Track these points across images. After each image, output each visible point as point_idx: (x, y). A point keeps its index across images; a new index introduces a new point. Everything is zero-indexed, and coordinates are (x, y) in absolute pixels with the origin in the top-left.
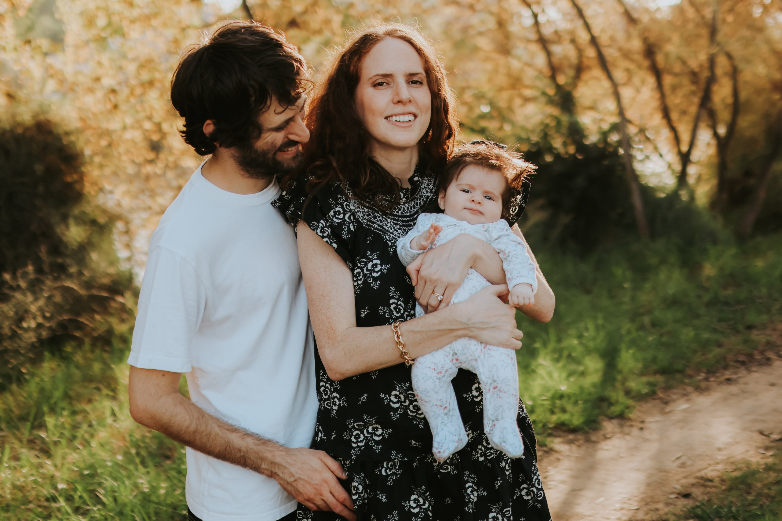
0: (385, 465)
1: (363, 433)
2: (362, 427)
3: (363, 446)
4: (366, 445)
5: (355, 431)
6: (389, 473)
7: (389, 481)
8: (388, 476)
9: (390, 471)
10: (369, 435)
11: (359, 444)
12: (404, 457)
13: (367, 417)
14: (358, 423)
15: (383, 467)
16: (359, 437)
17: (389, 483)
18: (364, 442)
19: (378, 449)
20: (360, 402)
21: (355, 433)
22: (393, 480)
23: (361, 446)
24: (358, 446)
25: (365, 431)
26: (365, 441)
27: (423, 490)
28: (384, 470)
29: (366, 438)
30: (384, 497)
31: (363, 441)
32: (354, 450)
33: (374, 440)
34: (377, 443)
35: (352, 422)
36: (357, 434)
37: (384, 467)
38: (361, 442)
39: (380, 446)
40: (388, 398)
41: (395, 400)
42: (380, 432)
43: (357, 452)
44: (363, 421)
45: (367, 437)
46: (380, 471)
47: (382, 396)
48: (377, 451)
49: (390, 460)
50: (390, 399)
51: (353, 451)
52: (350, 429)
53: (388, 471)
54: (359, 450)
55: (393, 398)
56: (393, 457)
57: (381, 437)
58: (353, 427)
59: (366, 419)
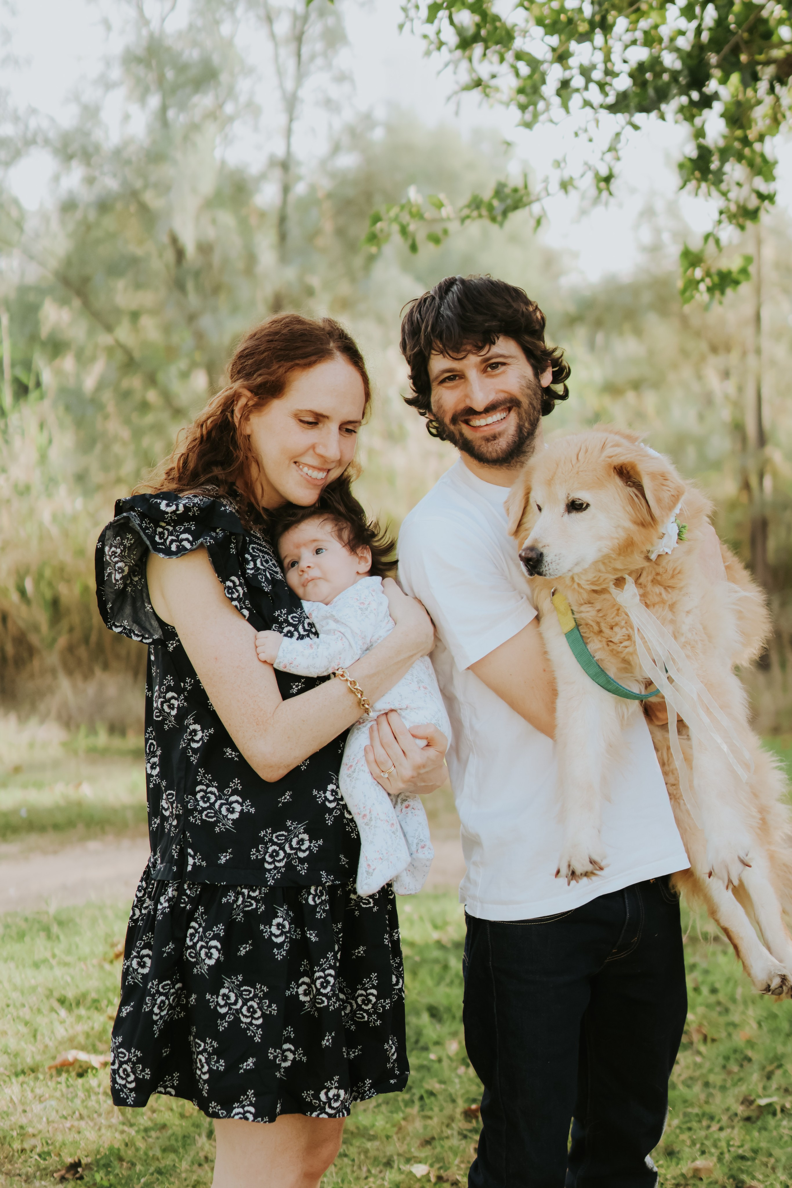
0: (312, 890)
1: (283, 849)
3: (283, 867)
5: (271, 846)
6: (318, 902)
7: (319, 912)
8: (316, 905)
9: (319, 899)
10: (293, 852)
11: (278, 864)
13: (292, 823)
15: (309, 893)
16: (278, 855)
17: (318, 916)
19: (303, 869)
21: (270, 850)
22: (324, 911)
23: (281, 867)
24: (276, 868)
26: (285, 860)
28: (311, 897)
29: (287, 855)
32: (270, 873)
33: (299, 858)
34: (302, 861)
35: (270, 833)
36: (274, 851)
38: (279, 861)
39: (306, 865)
42: (307, 844)
43: (275, 875)
44: (287, 829)
45: (290, 854)
47: (315, 792)
48: (303, 873)
49: (318, 883)
50: (325, 797)
52: (266, 844)
53: (317, 898)
54: (278, 873)
56: (324, 880)
57: (307, 853)
58: (271, 840)
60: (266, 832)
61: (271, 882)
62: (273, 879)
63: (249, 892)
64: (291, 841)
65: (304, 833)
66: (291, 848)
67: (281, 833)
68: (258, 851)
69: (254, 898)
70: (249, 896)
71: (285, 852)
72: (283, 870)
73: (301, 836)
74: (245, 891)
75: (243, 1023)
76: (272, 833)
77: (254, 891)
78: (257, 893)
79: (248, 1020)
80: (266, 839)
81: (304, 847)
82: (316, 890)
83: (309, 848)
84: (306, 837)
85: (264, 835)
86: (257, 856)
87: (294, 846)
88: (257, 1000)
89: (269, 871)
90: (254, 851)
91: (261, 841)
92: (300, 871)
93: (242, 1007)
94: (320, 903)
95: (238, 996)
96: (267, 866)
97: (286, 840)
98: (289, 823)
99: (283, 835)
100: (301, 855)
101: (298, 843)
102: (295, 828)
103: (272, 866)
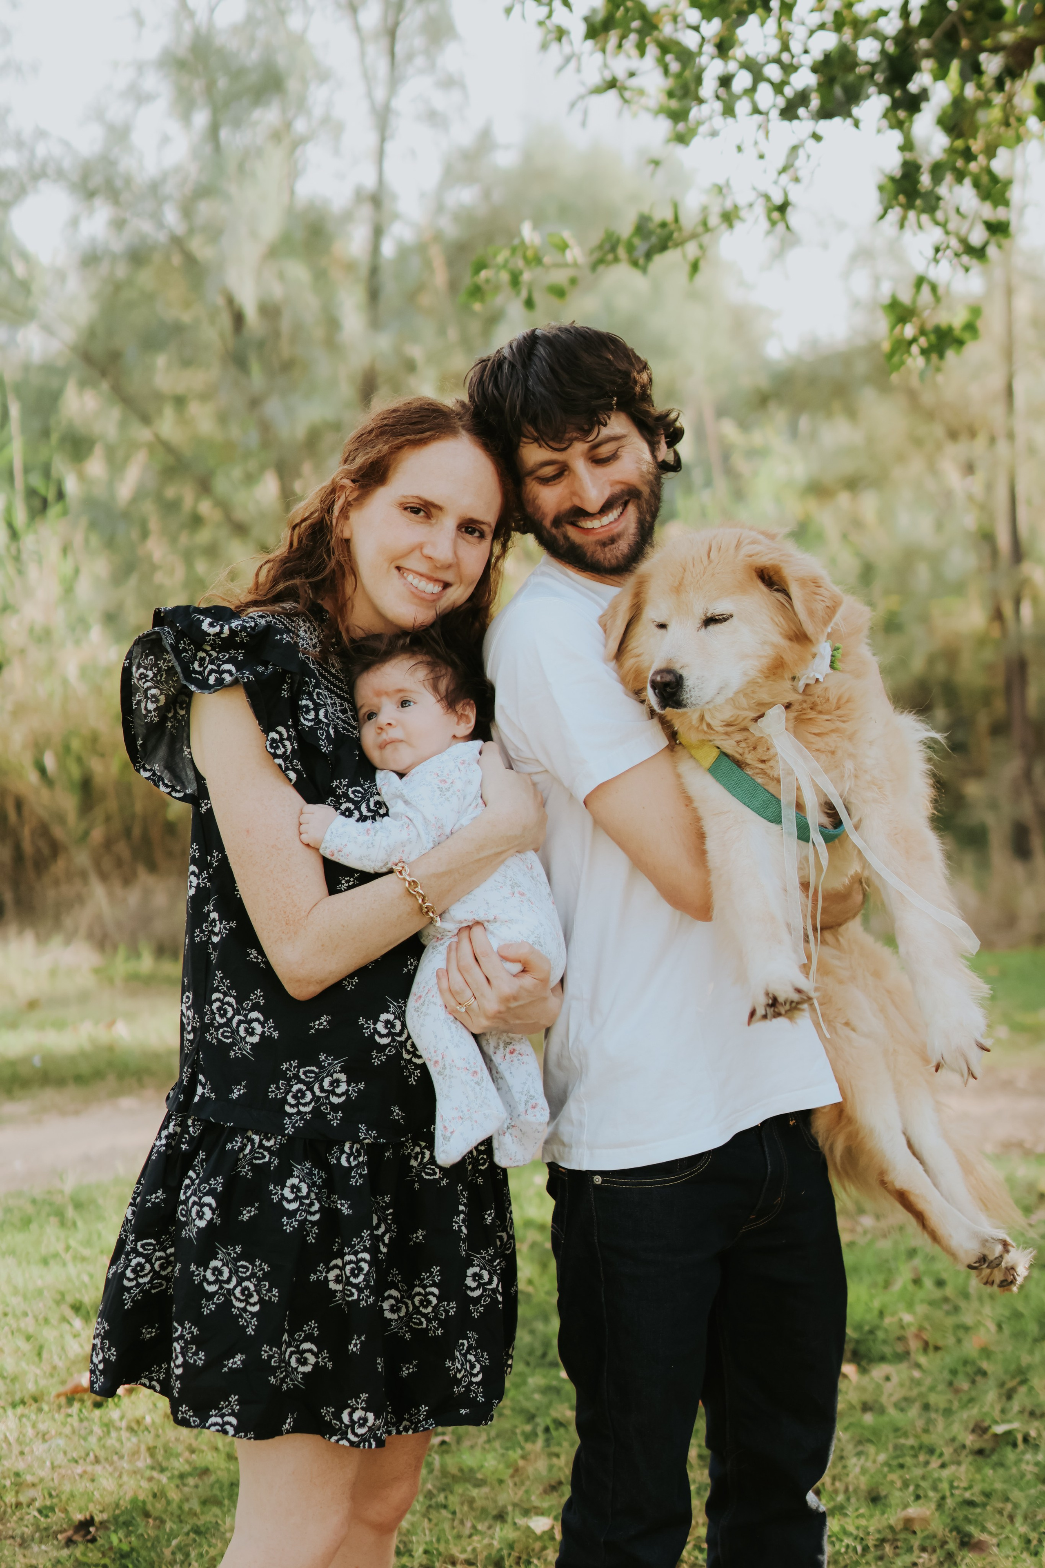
0: (347, 1149)
2: (311, 1077)
3: (309, 1113)
4: (316, 1111)
6: (353, 1164)
9: (355, 1160)
10: (323, 1095)
11: (302, 1109)
12: (379, 1137)
13: (326, 1057)
14: (307, 1068)
15: (343, 1152)
16: (303, 1096)
18: (311, 1106)
19: (335, 1119)
20: (313, 1031)
21: (295, 1088)
22: (361, 1176)
23: (306, 1113)
24: (299, 1113)
25: (317, 1086)
26: (313, 1104)
27: (385, 1202)
29: (315, 1098)
30: (346, 1206)
31: (310, 1103)
33: (331, 1103)
34: (335, 1108)
35: (295, 1067)
36: (300, 1090)
37: (345, 1152)
38: (305, 1105)
39: (340, 1114)
40: (372, 1026)
41: (384, 1031)
42: (343, 1088)
43: (296, 1122)
44: (318, 1065)
45: (319, 1098)
46: (339, 1159)
48: (335, 1123)
49: (355, 1140)
51: (287, 1120)
52: (289, 1080)
53: (352, 1159)
55: (380, 1027)
56: (362, 1136)
59: (324, 1061)
60: (291, 1065)
61: (290, 1131)
62: (293, 1127)
63: (261, 1141)
64: (322, 1080)
65: (340, 1072)
66: (322, 1089)
67: (311, 1068)
68: (278, 1088)
69: (268, 1149)
70: (261, 1146)
71: (313, 1093)
72: (309, 1117)
73: (335, 1076)
74: (257, 1138)
75: (235, 1307)
76: (299, 1067)
77: (269, 1140)
78: (272, 1142)
79: (242, 1305)
80: (290, 1074)
81: (339, 1091)
82: (351, 1148)
83: (346, 1093)
84: (343, 1077)
85: (287, 1069)
86: (276, 1095)
87: (326, 1088)
88: (254, 1280)
89: (290, 1115)
90: (273, 1087)
91: (283, 1075)
92: (331, 1120)
93: (235, 1287)
94: (356, 1166)
95: (234, 1272)
96: (288, 1109)
97: (316, 1078)
98: (322, 1057)
99: (312, 1072)
100: (335, 1100)
101: (331, 1084)
102: (329, 1064)
103: (295, 1110)
